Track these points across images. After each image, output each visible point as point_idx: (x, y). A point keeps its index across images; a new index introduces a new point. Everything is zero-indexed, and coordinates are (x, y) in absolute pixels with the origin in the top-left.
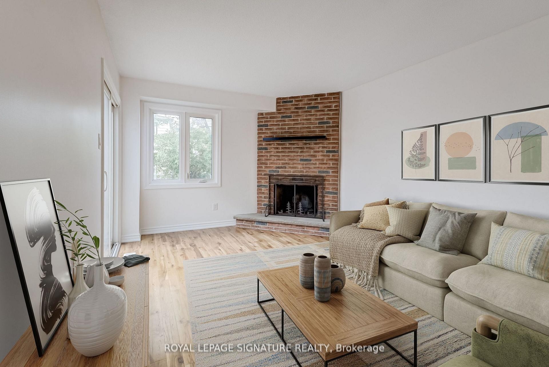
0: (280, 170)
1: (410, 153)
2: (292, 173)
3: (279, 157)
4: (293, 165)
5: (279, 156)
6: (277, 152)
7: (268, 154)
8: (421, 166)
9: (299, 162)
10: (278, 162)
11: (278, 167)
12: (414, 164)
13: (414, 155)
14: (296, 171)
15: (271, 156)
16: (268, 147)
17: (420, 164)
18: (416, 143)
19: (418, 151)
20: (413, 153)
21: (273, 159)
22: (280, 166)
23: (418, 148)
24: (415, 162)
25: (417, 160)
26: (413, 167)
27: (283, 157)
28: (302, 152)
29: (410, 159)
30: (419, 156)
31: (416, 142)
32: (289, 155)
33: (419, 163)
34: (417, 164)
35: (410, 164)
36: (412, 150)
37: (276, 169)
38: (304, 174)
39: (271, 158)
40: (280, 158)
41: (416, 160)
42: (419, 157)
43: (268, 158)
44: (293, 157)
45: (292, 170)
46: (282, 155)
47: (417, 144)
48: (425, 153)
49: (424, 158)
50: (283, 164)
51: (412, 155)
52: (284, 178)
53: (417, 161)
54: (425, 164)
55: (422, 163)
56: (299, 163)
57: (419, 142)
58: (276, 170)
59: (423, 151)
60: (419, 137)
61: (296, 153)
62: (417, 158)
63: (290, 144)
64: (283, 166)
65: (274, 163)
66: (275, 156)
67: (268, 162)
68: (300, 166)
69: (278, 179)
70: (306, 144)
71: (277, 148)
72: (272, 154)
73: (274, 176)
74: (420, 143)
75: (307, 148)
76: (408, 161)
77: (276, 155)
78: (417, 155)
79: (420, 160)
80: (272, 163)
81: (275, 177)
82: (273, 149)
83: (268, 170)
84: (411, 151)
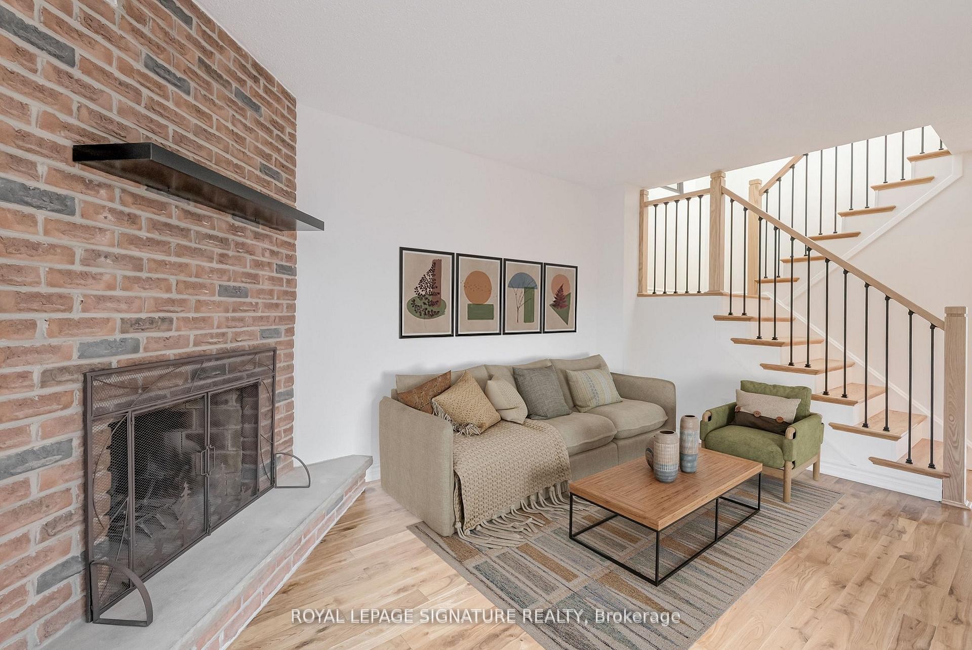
0: (142, 337)
1: (415, 292)
2: (191, 349)
3: (141, 270)
4: (197, 310)
5: (137, 264)
6: (134, 241)
7: (79, 247)
8: (433, 315)
9: (217, 298)
10: (136, 292)
11: (137, 324)
12: (421, 309)
13: (422, 294)
14: (206, 335)
15: (93, 256)
16: (80, 197)
17: (432, 311)
18: (426, 276)
19: (428, 289)
20: (420, 291)
21: (106, 278)
22: (143, 316)
23: (429, 285)
24: (424, 307)
25: (427, 304)
26: (421, 315)
27: (156, 271)
28: (223, 258)
29: (415, 302)
30: (430, 298)
31: (426, 274)
32: (180, 265)
33: (430, 309)
34: (427, 311)
35: (415, 310)
36: (419, 287)
37: (123, 332)
38: (229, 346)
39: (93, 270)
40: (144, 275)
41: (425, 304)
42: (430, 300)
43: (77, 267)
44: (196, 277)
45: (192, 334)
46: (154, 261)
47: (428, 277)
48: (439, 294)
49: (438, 301)
50: (159, 305)
51: (419, 295)
52: (161, 377)
53: (427, 306)
54: (439, 312)
55: (435, 309)
56: (218, 305)
57: (430, 274)
58: (123, 341)
59: (436, 290)
60: (430, 267)
61: (207, 257)
62: (426, 302)
63: (188, 213)
64: (156, 315)
65: (111, 298)
66: (117, 258)
67: (76, 293)
68: (217, 316)
69: (133, 388)
70: (234, 229)
71: (132, 219)
72: (102, 244)
73: (109, 375)
74: (431, 277)
75: (237, 244)
76: (412, 304)
77: (124, 257)
78: (427, 296)
79: (432, 304)
80: (100, 299)
81: (114, 379)
82: (109, 216)
83: (72, 342)
84: (417, 287)
